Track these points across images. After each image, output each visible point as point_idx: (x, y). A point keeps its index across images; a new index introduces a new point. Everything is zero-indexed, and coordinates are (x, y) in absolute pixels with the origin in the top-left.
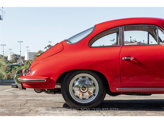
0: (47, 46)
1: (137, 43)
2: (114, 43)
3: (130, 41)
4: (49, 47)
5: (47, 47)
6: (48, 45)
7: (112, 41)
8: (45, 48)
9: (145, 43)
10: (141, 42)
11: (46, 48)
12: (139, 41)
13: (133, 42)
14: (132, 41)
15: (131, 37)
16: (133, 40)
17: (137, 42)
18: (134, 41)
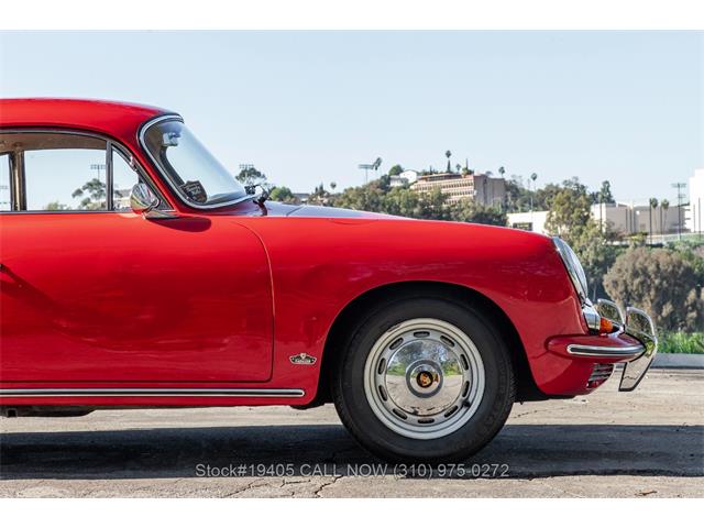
0: (84, 184)
1: (475, 177)
2: (379, 178)
3: (445, 170)
4: (96, 192)
5: (85, 188)
6: (90, 180)
7: (366, 167)
8: (74, 196)
9: (507, 179)
10: (491, 177)
11: (79, 192)
12: (484, 173)
13: (458, 176)
14: (454, 169)
15: (448, 154)
16: (458, 167)
17: (476, 174)
18: (461, 172)
